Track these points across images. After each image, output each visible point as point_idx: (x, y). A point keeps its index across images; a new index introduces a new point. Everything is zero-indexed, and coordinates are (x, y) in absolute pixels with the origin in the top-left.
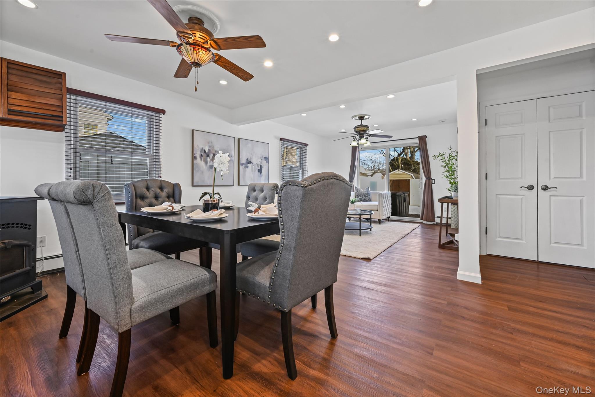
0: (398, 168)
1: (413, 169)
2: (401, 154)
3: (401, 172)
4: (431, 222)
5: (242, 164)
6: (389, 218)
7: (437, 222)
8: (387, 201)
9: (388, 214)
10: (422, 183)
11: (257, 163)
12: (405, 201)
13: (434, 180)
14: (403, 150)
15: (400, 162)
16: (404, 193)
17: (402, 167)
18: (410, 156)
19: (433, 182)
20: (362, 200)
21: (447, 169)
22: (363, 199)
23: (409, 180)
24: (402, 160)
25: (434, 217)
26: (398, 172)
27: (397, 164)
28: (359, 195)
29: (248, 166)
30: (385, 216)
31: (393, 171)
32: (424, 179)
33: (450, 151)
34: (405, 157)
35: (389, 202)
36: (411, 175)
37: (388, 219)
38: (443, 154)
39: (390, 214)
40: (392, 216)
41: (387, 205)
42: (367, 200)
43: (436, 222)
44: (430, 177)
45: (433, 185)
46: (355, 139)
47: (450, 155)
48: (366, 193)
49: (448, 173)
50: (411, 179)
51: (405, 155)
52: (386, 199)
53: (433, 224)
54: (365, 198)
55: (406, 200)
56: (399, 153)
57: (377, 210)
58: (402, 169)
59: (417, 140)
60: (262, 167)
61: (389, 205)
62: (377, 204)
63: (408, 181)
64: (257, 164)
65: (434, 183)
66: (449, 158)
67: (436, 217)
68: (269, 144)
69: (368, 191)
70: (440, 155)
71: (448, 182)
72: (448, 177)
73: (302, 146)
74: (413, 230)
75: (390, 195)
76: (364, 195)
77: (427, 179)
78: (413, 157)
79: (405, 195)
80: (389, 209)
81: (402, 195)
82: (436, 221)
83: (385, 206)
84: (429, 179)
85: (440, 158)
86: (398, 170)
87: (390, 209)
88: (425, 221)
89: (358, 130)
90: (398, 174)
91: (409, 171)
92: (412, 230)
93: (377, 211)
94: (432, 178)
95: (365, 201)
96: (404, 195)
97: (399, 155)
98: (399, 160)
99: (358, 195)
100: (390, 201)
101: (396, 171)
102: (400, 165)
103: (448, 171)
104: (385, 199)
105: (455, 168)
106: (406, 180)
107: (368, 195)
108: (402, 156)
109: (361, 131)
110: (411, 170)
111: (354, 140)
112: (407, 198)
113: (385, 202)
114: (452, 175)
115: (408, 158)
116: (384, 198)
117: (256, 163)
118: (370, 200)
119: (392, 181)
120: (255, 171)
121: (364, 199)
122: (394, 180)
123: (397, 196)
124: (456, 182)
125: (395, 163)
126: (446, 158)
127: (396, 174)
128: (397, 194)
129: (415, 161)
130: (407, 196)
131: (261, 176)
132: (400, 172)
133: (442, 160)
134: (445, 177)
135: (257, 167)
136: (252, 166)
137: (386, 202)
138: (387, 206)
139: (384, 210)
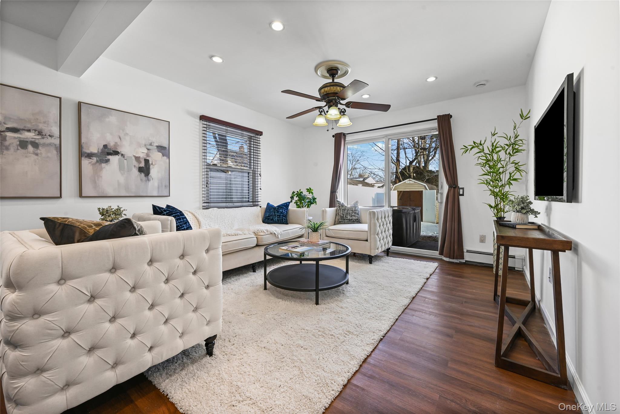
0: (410, 177)
1: (427, 179)
2: (413, 161)
3: (413, 181)
4: (457, 260)
5: (90, 156)
6: (388, 249)
7: (467, 260)
8: (385, 224)
9: (387, 245)
10: (442, 194)
11: (137, 155)
12: (415, 220)
13: (463, 189)
14: (415, 156)
15: (412, 170)
16: (414, 209)
17: (414, 176)
18: (423, 165)
19: (461, 193)
20: (346, 221)
21: (488, 168)
22: (347, 219)
23: (422, 191)
24: (414, 168)
25: (463, 252)
26: (408, 182)
27: (408, 173)
28: (341, 213)
29: (109, 159)
30: (380, 248)
31: (403, 180)
32: (446, 188)
33: (494, 138)
34: (417, 165)
35: (388, 224)
36: (425, 186)
37: (388, 252)
38: (481, 144)
39: (391, 244)
40: (393, 245)
41: (383, 231)
42: (354, 221)
43: (465, 260)
44: (456, 184)
45: (461, 197)
46: (322, 111)
47: (493, 145)
48: (352, 210)
49: (490, 178)
50: (424, 190)
51: (417, 163)
52: (383, 220)
53: (460, 262)
54: (351, 218)
55: (418, 219)
56: (411, 160)
57: (365, 238)
58: (414, 178)
59: (435, 124)
60: (150, 163)
61: (388, 230)
62: (367, 230)
63: (421, 193)
64: (137, 159)
65: (463, 195)
66: (491, 150)
67: (466, 251)
68: (169, 122)
69: (356, 207)
70: (475, 145)
71: (490, 192)
72: (490, 183)
73: (252, 135)
74: (427, 279)
75: (391, 214)
76: (349, 214)
77: (450, 187)
78: (427, 166)
79: (416, 211)
80: (388, 236)
81: (411, 212)
82: (465, 258)
83: (380, 232)
84: (455, 188)
85: (476, 150)
86: (409, 179)
87: (390, 235)
88: (446, 257)
89: (325, 93)
90: (409, 184)
91: (423, 181)
92: (425, 280)
93: (367, 240)
94: (459, 186)
95: (351, 223)
96: (413, 211)
97: (411, 163)
98: (411, 169)
99: (339, 213)
100: (390, 223)
101: (407, 181)
102: (412, 174)
103: (490, 172)
104: (380, 221)
105: (503, 167)
106: (419, 191)
107: (355, 213)
108: (414, 164)
109: (332, 95)
110: (425, 179)
111: (321, 114)
112: (418, 216)
113: (380, 226)
114: (497, 180)
115: (421, 167)
116: (378, 219)
117: (135, 156)
118: (358, 221)
119: (402, 193)
120: (129, 170)
121: (349, 219)
122: (404, 191)
123: (403, 214)
124: (503, 193)
125: (406, 171)
126: (486, 151)
127: (406, 184)
128: (404, 210)
129: (429, 170)
130: (418, 212)
131: (149, 180)
132: (411, 182)
133: (479, 155)
134: (484, 183)
135: (135, 163)
136: (119, 160)
137: (383, 225)
138: (385, 231)
139: (378, 240)
